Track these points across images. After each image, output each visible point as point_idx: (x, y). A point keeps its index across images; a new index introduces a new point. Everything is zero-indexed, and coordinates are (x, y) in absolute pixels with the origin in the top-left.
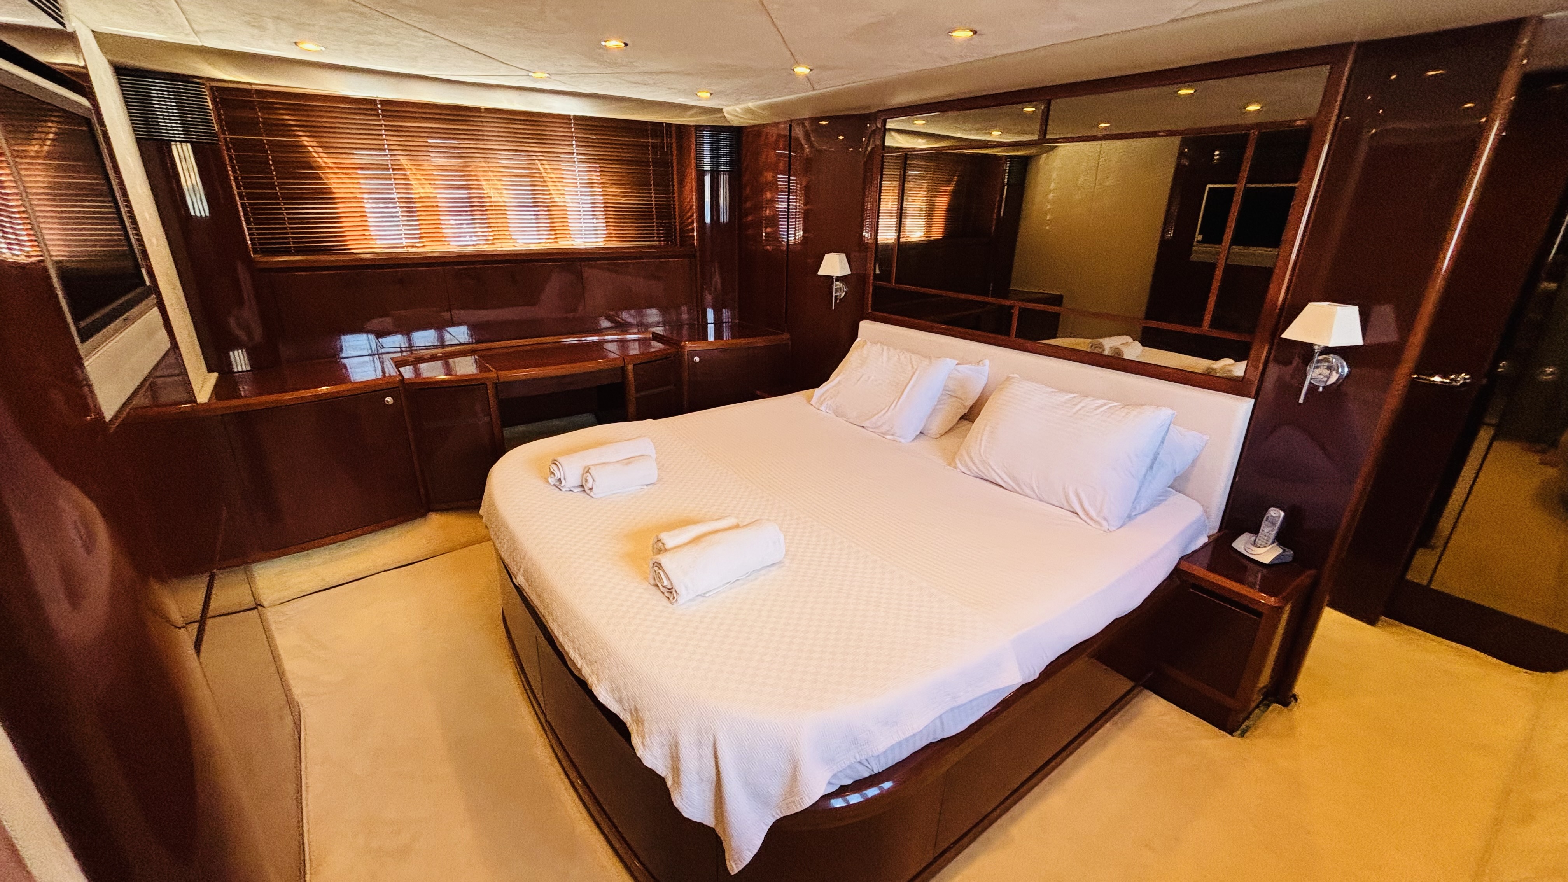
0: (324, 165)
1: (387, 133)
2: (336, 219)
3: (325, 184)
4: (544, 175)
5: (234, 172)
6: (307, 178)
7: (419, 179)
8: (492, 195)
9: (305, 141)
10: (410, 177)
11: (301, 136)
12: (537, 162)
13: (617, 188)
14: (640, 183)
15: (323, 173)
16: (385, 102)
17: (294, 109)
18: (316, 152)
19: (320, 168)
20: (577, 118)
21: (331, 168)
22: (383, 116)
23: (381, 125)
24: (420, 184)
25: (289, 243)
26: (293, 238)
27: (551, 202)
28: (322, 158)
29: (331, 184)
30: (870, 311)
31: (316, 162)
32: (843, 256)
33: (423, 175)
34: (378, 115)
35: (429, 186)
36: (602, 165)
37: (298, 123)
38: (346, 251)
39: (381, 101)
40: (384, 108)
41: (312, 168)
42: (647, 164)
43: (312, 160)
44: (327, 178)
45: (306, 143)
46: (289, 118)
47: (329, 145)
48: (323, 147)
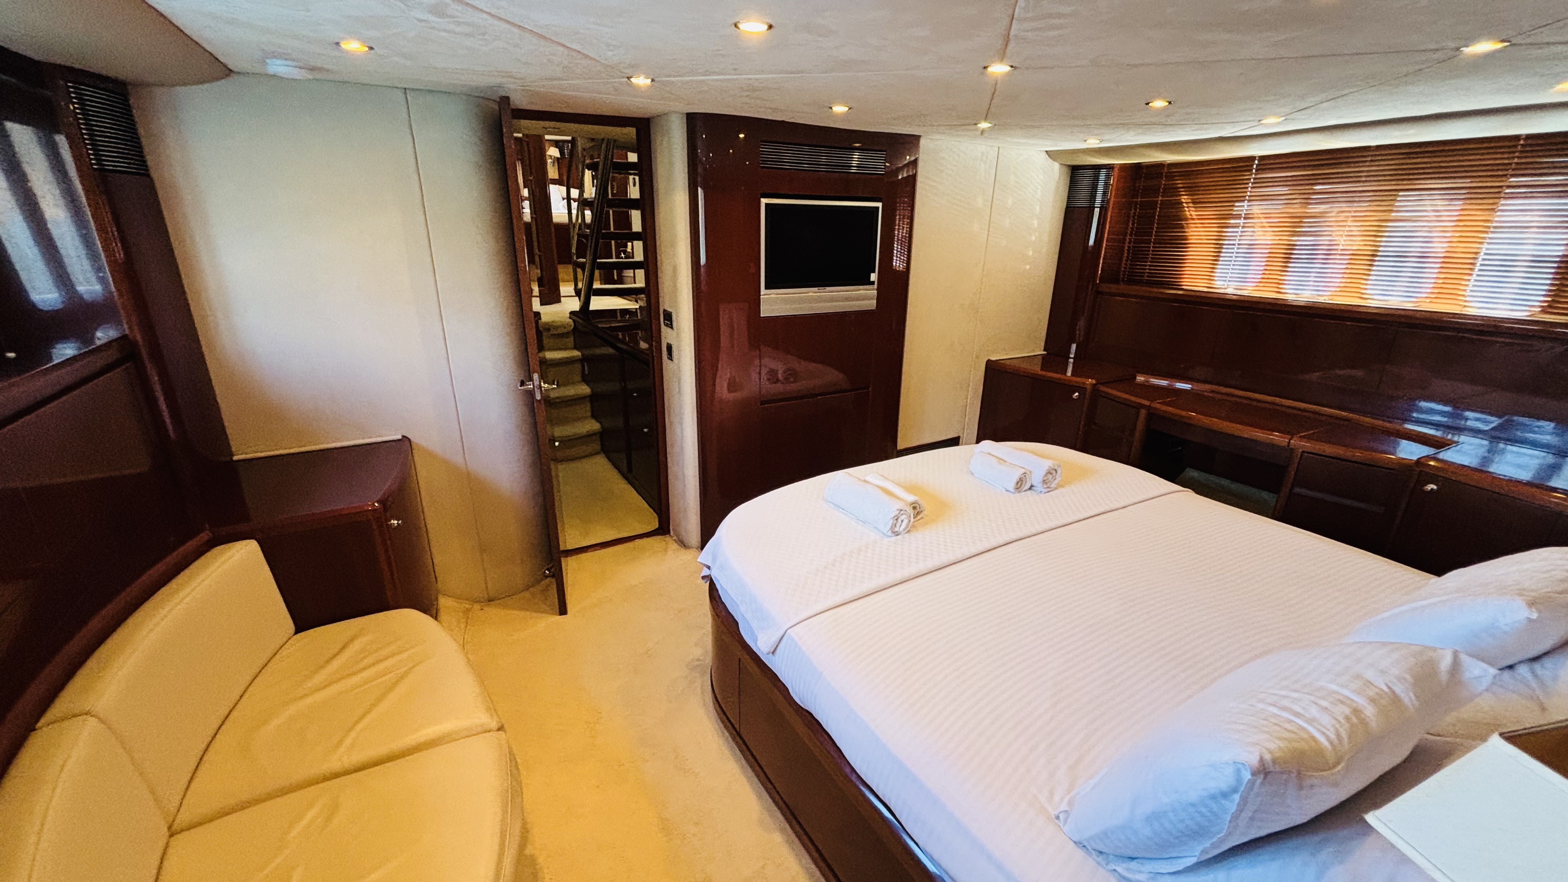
0: (1190, 217)
1: (1254, 185)
6: (1173, 228)
9: (1184, 199)
11: (1183, 195)
15: (1187, 224)
18: (1188, 207)
19: (1187, 219)
20: (1530, 137)
21: (1193, 219)
22: (1257, 170)
23: (1250, 179)
25: (1144, 276)
26: (1148, 273)
28: (1190, 212)
29: (1188, 232)
31: (1186, 215)
34: (1251, 171)
37: (1183, 186)
41: (1181, 220)
43: (1183, 213)
44: (1188, 228)
45: (1183, 201)
46: (1179, 183)
47: (1198, 201)
48: (1193, 203)
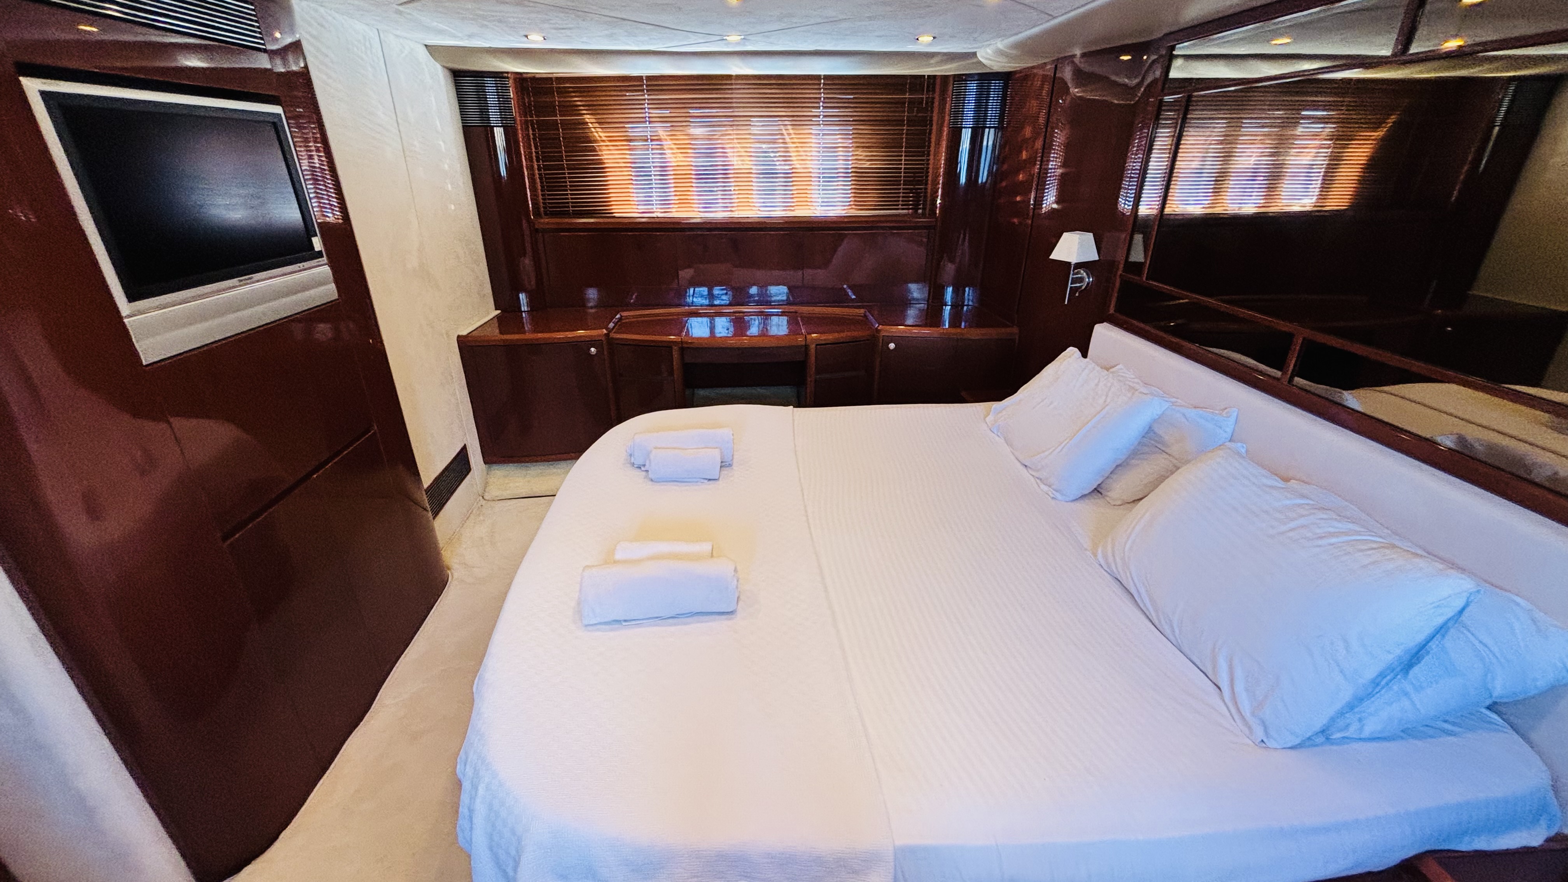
0: (599, 139)
1: (650, 106)
2: (603, 186)
3: (597, 155)
4: (788, 140)
5: (536, 148)
6: (584, 151)
7: (672, 149)
8: (735, 163)
9: (588, 118)
10: (665, 147)
11: (584, 114)
12: (782, 127)
13: (862, 152)
14: (890, 145)
15: (598, 146)
16: (649, 78)
17: (581, 91)
18: (594, 128)
19: (596, 141)
20: (827, 77)
21: (603, 141)
22: (648, 91)
23: (645, 100)
24: (673, 153)
25: (568, 207)
26: (572, 203)
27: (793, 168)
28: (598, 133)
29: (602, 155)
30: (1112, 311)
31: (594, 136)
32: (1090, 236)
33: (675, 144)
34: (643, 90)
35: (681, 155)
36: (855, 127)
37: (583, 103)
38: (609, 215)
39: (647, 77)
40: (649, 83)
41: (591, 142)
42: (900, 122)
43: (590, 134)
44: (601, 150)
45: (588, 120)
46: (577, 100)
47: (603, 121)
48: (599, 123)
